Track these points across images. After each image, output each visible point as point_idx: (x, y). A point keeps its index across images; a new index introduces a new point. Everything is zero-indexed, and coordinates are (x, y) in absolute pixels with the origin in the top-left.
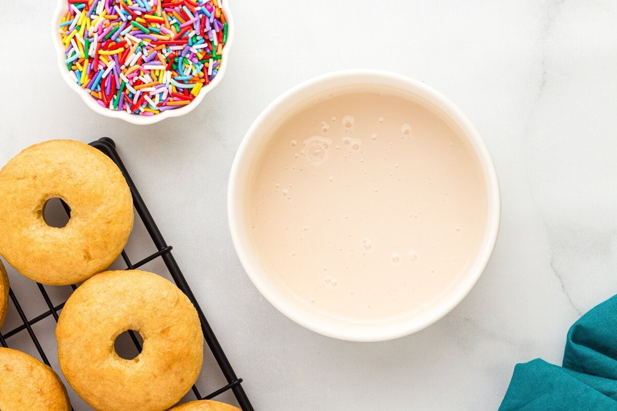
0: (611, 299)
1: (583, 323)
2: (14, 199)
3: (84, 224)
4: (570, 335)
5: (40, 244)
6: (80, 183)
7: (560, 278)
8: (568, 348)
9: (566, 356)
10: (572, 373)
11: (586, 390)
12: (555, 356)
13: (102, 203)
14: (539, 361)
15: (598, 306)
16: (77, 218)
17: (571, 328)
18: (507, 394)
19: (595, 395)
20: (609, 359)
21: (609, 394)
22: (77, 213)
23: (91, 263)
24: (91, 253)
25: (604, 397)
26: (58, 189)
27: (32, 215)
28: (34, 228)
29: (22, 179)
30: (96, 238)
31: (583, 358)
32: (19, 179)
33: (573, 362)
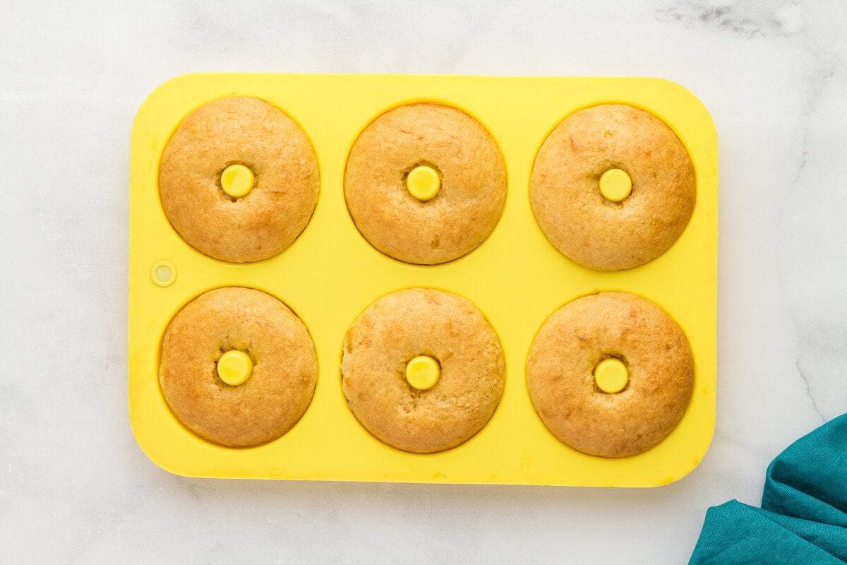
0: (814, 432)
1: (784, 459)
2: (389, 149)
3: (449, 209)
4: (770, 471)
5: (395, 208)
6: (463, 166)
7: (805, 379)
8: (768, 486)
9: (765, 495)
10: (771, 515)
11: (785, 536)
12: (753, 497)
13: (476, 196)
14: (733, 503)
15: (801, 439)
16: (443, 200)
17: (770, 465)
18: (699, 541)
19: (796, 540)
20: (812, 498)
21: (809, 539)
22: (446, 195)
23: (436, 251)
24: (442, 242)
25: (805, 542)
26: (439, 161)
27: (399, 174)
28: (394, 188)
29: (407, 133)
30: (454, 229)
31: (783, 497)
32: (403, 131)
33: (773, 502)
